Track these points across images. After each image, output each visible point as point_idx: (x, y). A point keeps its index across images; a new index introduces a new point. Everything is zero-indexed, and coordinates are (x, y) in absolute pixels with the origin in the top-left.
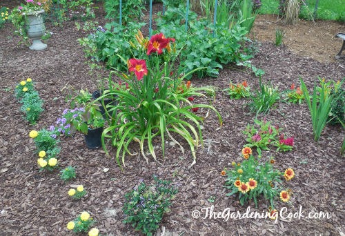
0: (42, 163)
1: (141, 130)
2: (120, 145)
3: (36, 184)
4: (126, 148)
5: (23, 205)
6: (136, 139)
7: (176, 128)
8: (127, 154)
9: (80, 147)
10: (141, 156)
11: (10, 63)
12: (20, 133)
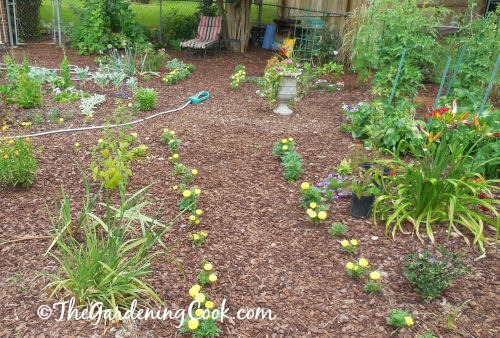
0: (312, 214)
1: (418, 210)
2: (391, 219)
3: (303, 231)
4: (398, 223)
5: (292, 244)
6: (410, 219)
7: (463, 218)
8: (398, 231)
9: (343, 213)
10: (416, 237)
11: (257, 122)
12: (279, 187)
